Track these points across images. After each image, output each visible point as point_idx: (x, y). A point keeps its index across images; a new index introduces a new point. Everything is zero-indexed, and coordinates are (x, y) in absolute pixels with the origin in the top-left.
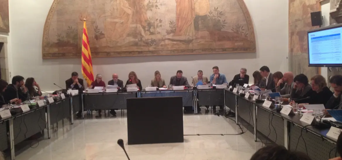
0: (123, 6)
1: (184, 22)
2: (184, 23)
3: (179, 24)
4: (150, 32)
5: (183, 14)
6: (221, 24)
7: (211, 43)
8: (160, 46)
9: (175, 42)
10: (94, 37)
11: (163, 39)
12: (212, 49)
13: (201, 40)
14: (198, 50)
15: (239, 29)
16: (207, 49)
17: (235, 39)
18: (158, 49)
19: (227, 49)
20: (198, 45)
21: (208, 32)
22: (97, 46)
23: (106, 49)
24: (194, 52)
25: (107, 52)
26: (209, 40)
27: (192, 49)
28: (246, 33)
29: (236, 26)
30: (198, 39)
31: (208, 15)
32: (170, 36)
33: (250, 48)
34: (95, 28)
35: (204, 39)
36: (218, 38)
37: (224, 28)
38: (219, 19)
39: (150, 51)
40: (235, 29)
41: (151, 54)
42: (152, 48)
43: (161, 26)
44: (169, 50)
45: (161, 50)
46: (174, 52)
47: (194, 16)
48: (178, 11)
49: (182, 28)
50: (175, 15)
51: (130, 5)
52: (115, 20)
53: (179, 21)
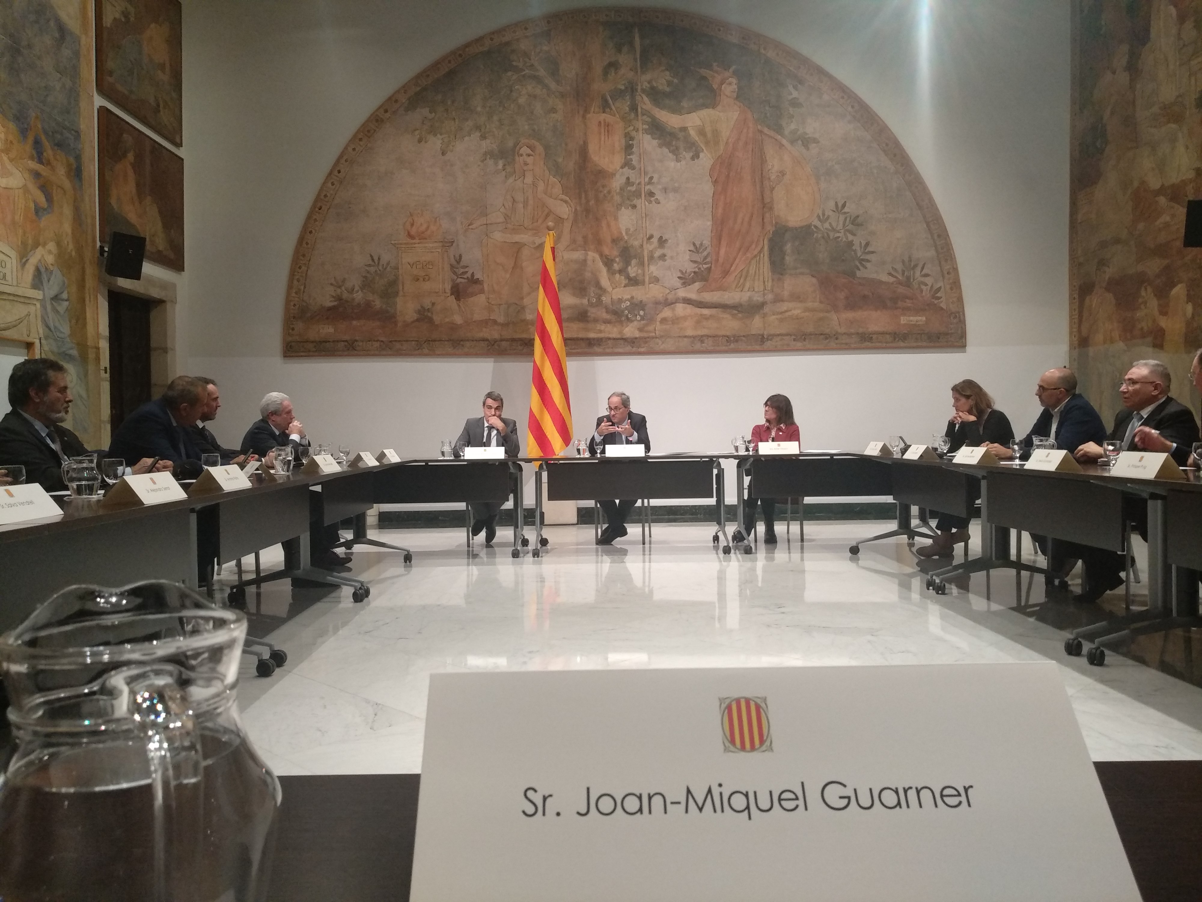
0: (546, 194)
1: (738, 244)
2: (740, 249)
3: (722, 252)
4: (628, 278)
5: (735, 222)
6: (856, 253)
7: (822, 315)
8: (658, 323)
9: (706, 312)
10: (448, 290)
11: (667, 299)
12: (827, 337)
13: (791, 305)
14: (780, 337)
15: (914, 273)
16: (811, 334)
17: (900, 304)
18: (650, 332)
19: (874, 337)
20: (781, 320)
21: (814, 280)
22: (458, 319)
23: (484, 329)
24: (768, 344)
25: (487, 340)
26: (816, 305)
27: (763, 336)
28: (936, 286)
29: (903, 262)
30: (783, 301)
31: (816, 227)
32: (692, 292)
33: (947, 334)
34: (455, 263)
35: (801, 302)
36: (847, 298)
37: (866, 268)
38: (850, 237)
39: (625, 340)
40: (900, 271)
41: (628, 348)
42: (630, 331)
43: (663, 257)
44: (685, 337)
45: (662, 337)
46: (702, 342)
47: (770, 228)
48: (720, 211)
49: (731, 266)
50: (709, 223)
51: (565, 190)
52: (517, 238)
53: (720, 243)
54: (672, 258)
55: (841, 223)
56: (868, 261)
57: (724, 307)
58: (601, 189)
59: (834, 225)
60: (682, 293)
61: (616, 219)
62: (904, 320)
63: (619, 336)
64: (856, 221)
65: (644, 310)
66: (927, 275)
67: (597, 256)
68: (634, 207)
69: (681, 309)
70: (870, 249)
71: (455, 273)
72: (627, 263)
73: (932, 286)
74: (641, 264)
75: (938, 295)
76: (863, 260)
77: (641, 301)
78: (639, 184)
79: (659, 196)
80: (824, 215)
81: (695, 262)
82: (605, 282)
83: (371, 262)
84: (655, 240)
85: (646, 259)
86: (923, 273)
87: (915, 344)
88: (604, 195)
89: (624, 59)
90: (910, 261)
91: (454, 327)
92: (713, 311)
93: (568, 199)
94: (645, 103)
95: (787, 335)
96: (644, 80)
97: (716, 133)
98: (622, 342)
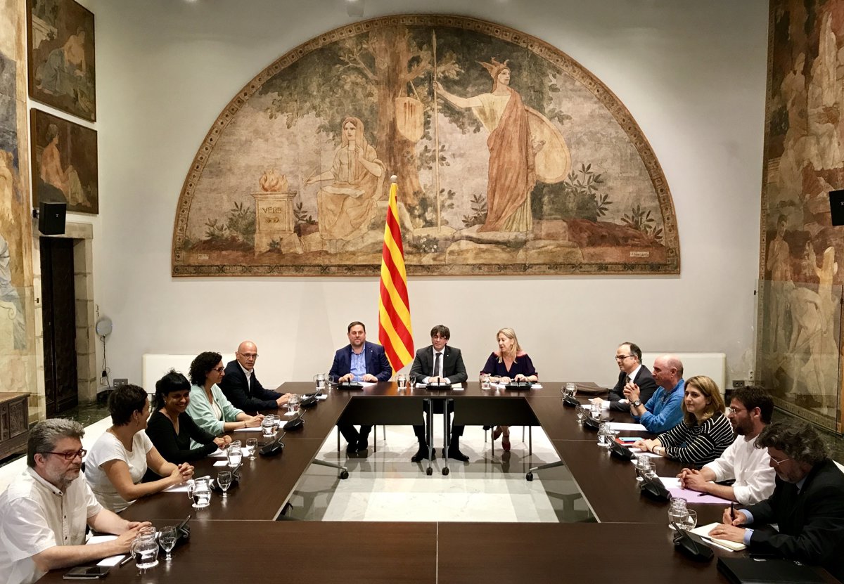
0: (365, 158)
1: (508, 196)
2: (509, 201)
3: (496, 202)
4: (425, 220)
5: (505, 180)
6: (597, 204)
7: (570, 250)
8: (447, 255)
9: (483, 246)
10: (293, 230)
11: (454, 237)
12: (573, 266)
13: (547, 242)
14: (538, 266)
15: (641, 218)
16: (561, 264)
17: (630, 242)
18: (441, 261)
19: (609, 266)
20: (539, 253)
21: (565, 224)
22: (300, 251)
23: (318, 258)
24: (529, 270)
25: (321, 266)
26: (566, 242)
27: (525, 264)
28: (658, 229)
29: (633, 210)
30: (540, 239)
31: (566, 183)
32: (473, 232)
33: (666, 265)
34: (297, 209)
35: (553, 240)
36: (589, 237)
37: (604, 214)
38: (593, 192)
39: (423, 266)
40: (631, 217)
41: (425, 273)
42: (427, 260)
43: (451, 206)
44: (467, 265)
45: (450, 264)
46: (480, 268)
47: (532, 185)
48: (495, 171)
49: (503, 212)
50: (487, 181)
51: (379, 156)
52: (344, 191)
53: (494, 196)
54: (458, 206)
55: (587, 182)
56: (606, 209)
57: (497, 243)
58: (406, 154)
59: (581, 182)
60: (465, 232)
61: (417, 177)
62: (632, 254)
63: (418, 264)
64: (598, 180)
65: (437, 245)
66: (651, 220)
67: (402, 205)
68: (431, 168)
69: (464, 244)
70: (607, 200)
71: (297, 216)
72: (425, 210)
73: (655, 229)
74: (435, 210)
75: (660, 235)
76: (603, 209)
77: (435, 238)
78: (434, 151)
79: (449, 160)
80: (573, 174)
81: (476, 210)
82: (408, 224)
83: (235, 208)
84: (445, 193)
85: (439, 207)
86: (649, 217)
87: (640, 272)
88: (408, 159)
89: (425, 55)
90: (639, 209)
91: (296, 256)
92: (488, 246)
93: (381, 162)
94: (440, 89)
95: (543, 264)
96: (439, 71)
97: (493, 112)
98: (420, 268)
